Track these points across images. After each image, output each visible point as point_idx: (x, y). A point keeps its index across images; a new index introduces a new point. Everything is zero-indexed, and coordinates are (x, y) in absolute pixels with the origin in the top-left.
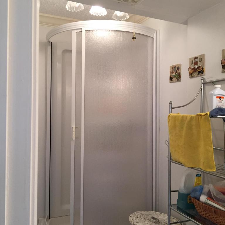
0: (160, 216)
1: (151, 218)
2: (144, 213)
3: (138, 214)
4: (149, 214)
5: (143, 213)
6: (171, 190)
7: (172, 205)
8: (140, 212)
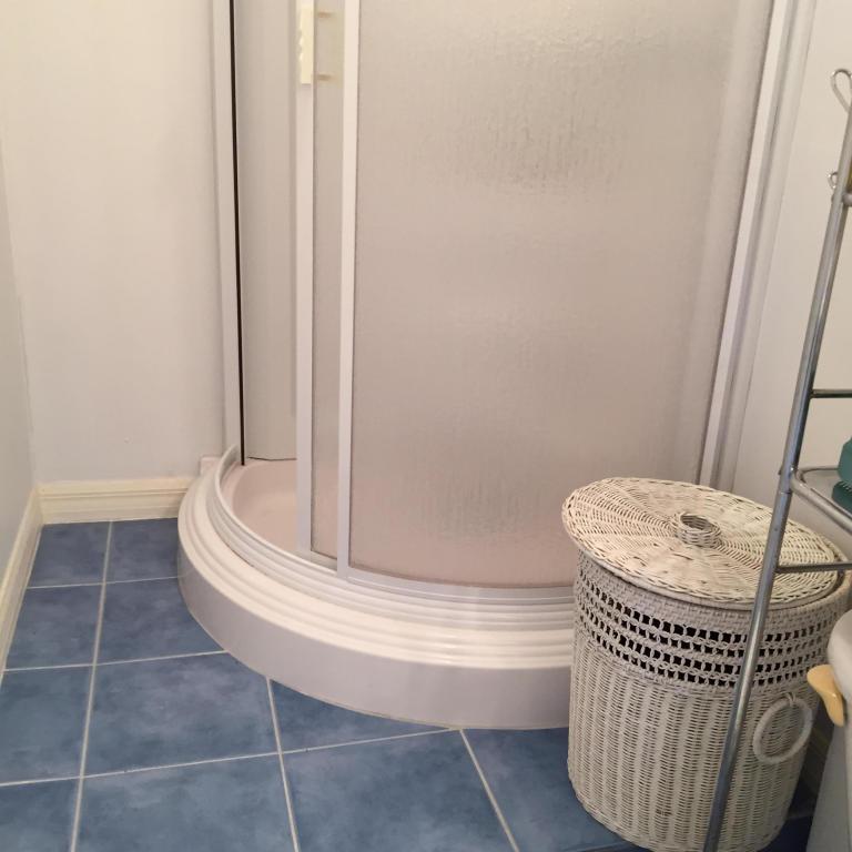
0: (730, 511)
1: (679, 516)
2: (652, 487)
3: (616, 489)
4: (674, 495)
5: (644, 485)
6: (814, 388)
7: (805, 471)
8: (628, 483)
